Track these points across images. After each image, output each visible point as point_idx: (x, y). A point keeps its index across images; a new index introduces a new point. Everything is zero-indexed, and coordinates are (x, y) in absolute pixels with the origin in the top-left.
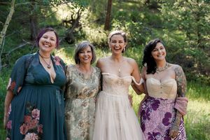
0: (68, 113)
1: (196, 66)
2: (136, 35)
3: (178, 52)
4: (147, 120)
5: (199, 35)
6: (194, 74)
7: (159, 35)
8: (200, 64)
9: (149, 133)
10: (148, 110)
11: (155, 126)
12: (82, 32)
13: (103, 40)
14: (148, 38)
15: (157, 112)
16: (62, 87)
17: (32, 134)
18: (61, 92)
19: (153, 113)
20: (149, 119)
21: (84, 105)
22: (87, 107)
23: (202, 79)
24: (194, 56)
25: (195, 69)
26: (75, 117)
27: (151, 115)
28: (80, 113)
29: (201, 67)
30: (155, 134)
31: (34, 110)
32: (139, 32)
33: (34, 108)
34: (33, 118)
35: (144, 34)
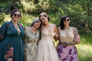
0: (26, 49)
1: (87, 25)
2: (53, 6)
3: (77, 17)
4: (61, 53)
5: (88, 9)
6: (86, 30)
7: (66, 8)
8: (89, 24)
9: (62, 59)
10: (61, 48)
11: (65, 55)
12: (20, 4)
13: (33, 9)
14: (60, 9)
15: (66, 49)
16: (22, 37)
17: (10, 59)
18: (22, 39)
19: (64, 50)
20: (62, 52)
21: (32, 46)
22: (34, 47)
23: (90, 33)
24: (85, 20)
25: (86, 27)
26: (29, 51)
27: (63, 51)
28: (31, 49)
29: (89, 26)
30: (65, 59)
31: (11, 48)
32: (55, 5)
33: (11, 47)
34: (11, 52)
35: (58, 6)
